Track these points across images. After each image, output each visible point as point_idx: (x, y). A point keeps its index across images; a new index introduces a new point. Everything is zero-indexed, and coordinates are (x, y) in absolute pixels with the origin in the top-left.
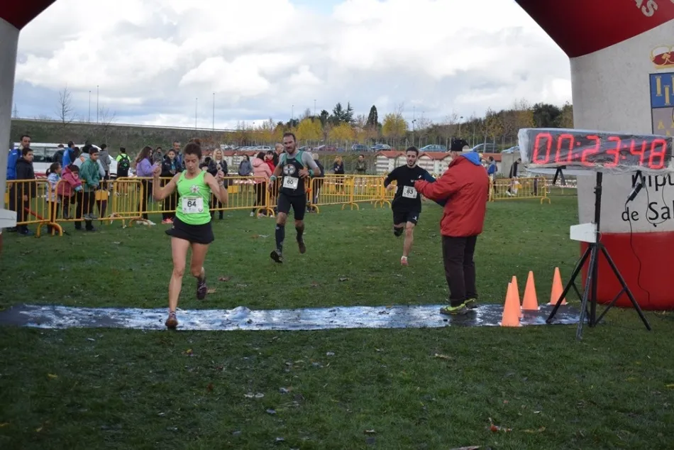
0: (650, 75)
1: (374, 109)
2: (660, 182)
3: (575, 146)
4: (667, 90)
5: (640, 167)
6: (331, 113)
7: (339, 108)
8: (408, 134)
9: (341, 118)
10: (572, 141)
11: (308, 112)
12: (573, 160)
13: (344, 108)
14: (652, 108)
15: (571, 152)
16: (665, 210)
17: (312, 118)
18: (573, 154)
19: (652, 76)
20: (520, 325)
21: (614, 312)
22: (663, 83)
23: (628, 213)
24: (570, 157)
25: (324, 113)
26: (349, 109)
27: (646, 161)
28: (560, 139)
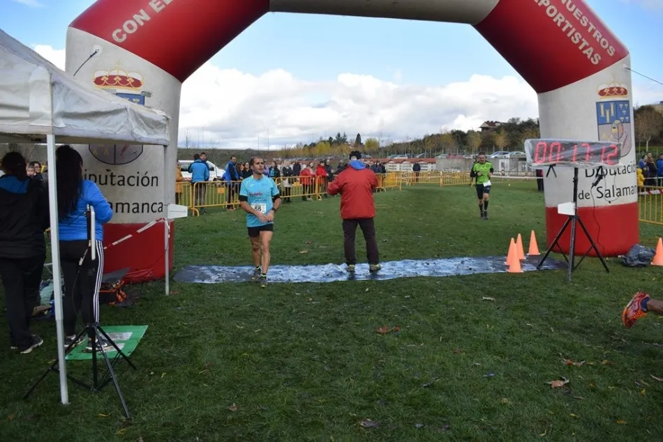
0: (597, 103)
1: (359, 135)
2: (613, 172)
3: (561, 150)
4: (608, 113)
5: (602, 164)
6: (334, 138)
7: (339, 135)
8: (380, 149)
9: (340, 141)
10: (559, 147)
11: (321, 138)
12: (560, 160)
13: (342, 136)
14: (598, 124)
15: (559, 155)
16: (608, 192)
17: (324, 141)
18: (560, 156)
19: (598, 104)
20: (522, 271)
21: (587, 260)
22: (605, 108)
23: (583, 194)
24: (558, 158)
25: (331, 138)
26: (345, 136)
27: (605, 159)
28: (552, 146)
